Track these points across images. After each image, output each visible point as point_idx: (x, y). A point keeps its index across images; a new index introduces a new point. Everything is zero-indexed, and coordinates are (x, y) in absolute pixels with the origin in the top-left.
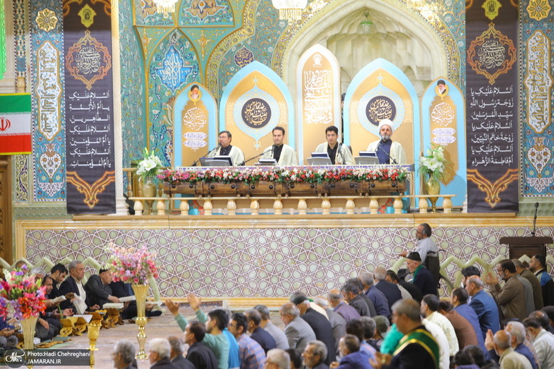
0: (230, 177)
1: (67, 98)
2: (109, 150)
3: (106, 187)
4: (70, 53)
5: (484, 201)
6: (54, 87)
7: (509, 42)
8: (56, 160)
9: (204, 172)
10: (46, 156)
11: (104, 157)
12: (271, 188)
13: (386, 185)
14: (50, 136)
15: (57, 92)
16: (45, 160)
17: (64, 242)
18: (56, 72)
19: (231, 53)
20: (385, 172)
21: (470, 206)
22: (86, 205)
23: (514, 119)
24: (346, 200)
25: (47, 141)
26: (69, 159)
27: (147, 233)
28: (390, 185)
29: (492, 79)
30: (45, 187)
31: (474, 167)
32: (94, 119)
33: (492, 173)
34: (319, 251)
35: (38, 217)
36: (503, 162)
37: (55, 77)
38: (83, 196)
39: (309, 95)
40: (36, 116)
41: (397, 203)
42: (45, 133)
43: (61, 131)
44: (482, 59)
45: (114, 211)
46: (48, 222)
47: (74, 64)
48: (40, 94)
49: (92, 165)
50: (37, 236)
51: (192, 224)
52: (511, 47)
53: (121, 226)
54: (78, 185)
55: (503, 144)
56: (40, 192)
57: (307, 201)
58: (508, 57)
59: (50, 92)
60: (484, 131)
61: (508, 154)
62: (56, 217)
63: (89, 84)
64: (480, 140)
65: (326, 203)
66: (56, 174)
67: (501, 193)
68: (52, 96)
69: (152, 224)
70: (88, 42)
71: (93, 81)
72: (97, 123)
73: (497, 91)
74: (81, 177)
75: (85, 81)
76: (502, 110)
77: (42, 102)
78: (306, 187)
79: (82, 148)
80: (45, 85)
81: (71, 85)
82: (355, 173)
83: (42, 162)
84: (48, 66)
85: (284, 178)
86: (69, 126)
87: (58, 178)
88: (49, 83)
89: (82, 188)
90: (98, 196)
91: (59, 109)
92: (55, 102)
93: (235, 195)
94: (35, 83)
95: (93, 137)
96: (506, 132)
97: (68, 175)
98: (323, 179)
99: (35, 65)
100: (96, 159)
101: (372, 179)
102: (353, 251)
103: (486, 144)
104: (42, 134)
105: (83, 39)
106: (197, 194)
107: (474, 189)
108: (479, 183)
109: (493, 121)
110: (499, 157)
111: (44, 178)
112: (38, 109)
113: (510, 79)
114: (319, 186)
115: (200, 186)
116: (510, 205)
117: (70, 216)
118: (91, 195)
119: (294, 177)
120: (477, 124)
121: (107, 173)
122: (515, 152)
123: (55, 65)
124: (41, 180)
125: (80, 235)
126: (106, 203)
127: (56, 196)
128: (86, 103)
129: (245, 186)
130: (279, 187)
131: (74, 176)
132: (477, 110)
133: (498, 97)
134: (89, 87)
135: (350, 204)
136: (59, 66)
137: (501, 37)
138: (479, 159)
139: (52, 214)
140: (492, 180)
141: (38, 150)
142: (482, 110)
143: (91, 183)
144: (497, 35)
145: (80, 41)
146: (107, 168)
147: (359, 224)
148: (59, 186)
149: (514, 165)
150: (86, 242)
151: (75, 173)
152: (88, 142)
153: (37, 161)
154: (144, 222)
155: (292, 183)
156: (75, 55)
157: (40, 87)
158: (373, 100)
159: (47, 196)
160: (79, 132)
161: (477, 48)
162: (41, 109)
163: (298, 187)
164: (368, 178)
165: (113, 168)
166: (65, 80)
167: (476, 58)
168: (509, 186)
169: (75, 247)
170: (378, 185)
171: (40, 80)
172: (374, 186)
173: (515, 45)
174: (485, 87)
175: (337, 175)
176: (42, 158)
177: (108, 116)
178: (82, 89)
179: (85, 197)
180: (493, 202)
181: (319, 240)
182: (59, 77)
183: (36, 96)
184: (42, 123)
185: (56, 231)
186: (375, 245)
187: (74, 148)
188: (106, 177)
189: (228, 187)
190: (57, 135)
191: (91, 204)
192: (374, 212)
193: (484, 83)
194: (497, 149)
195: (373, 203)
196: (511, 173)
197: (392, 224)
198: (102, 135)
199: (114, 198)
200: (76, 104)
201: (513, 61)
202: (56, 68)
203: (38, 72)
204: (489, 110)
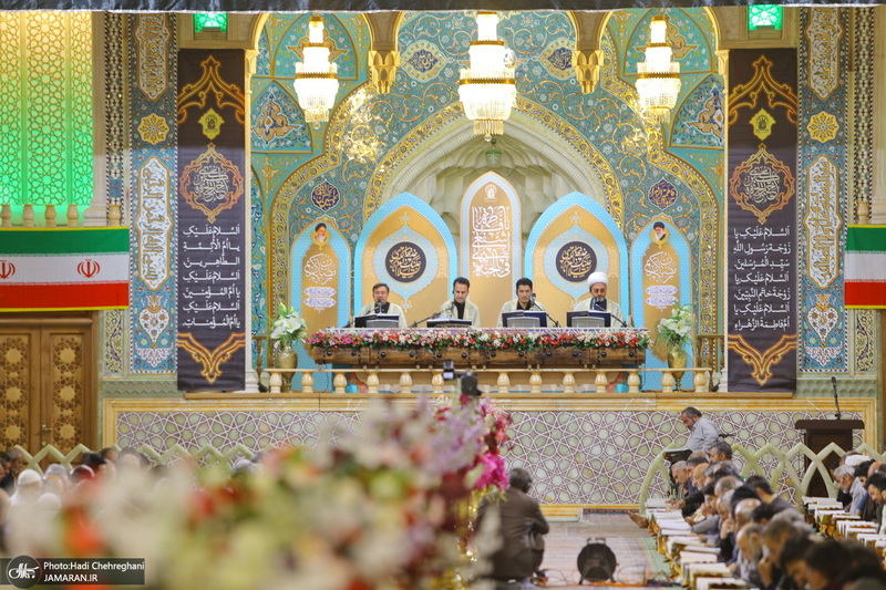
0: (410, 342)
1: (180, 233)
2: (238, 305)
3: (233, 354)
4: (186, 174)
5: (750, 376)
6: (161, 218)
7: (786, 169)
8: (162, 317)
9: (371, 334)
10: (148, 312)
11: (231, 314)
12: (464, 357)
13: (621, 354)
14: (154, 285)
15: (166, 226)
16: (146, 317)
17: (171, 429)
18: (165, 198)
19: (307, 189)
20: (621, 337)
21: (732, 384)
22: (204, 378)
23: (792, 270)
24: (563, 374)
25: (150, 292)
26: (183, 316)
27: (289, 417)
28: (627, 354)
29: (762, 217)
30: (143, 354)
31: (738, 332)
32: (218, 262)
33: (761, 340)
34: (526, 441)
35: (136, 394)
36: (775, 326)
37: (164, 206)
38: (200, 366)
39: (478, 239)
40: (135, 258)
41: (633, 379)
42: (148, 282)
43: (170, 278)
44: (750, 190)
45: (243, 388)
46: (150, 401)
47: (192, 188)
48: (142, 229)
49: (214, 324)
50: (134, 420)
51: (352, 405)
52: (788, 176)
53: (252, 407)
54: (193, 352)
55: (776, 302)
56: (138, 361)
57: (509, 374)
58: (783, 189)
59: (155, 225)
60: (751, 284)
61: (783, 316)
62: (162, 395)
63: (211, 216)
64: (745, 297)
65: (536, 378)
66: (161, 337)
67: (773, 367)
68: (159, 232)
69: (296, 405)
70: (211, 159)
71: (218, 211)
72: (221, 268)
73: (769, 233)
74: (198, 340)
75: (206, 212)
76: (775, 257)
77: (144, 239)
78: (513, 356)
79: (201, 302)
80: (149, 214)
81: (187, 216)
82: (580, 338)
83: (142, 320)
84: (154, 190)
85: (482, 343)
86: (182, 272)
87: (164, 342)
88: (155, 214)
89: (199, 356)
90: (221, 367)
91: (168, 248)
92: (163, 239)
93: (413, 366)
94: (136, 213)
95: (217, 286)
96: (781, 287)
97: (179, 338)
98: (537, 345)
99: (136, 188)
100: (220, 316)
101: (604, 346)
102: (572, 442)
103: (754, 301)
104: (143, 282)
105: (205, 155)
106: (360, 365)
107: (738, 361)
108: (743, 353)
109: (764, 271)
110: (770, 318)
111: (144, 342)
112: (138, 248)
113: (786, 217)
114: (531, 355)
115: (365, 354)
116: (785, 381)
117: (181, 393)
118: (211, 365)
119: (497, 343)
120: (742, 275)
121: (234, 335)
122: (792, 313)
123: (163, 190)
124: (140, 346)
125: (194, 419)
126: (232, 377)
127: (160, 367)
128: (207, 240)
129: (428, 354)
130: (476, 355)
131: (188, 339)
132: (742, 257)
133: (769, 240)
134: (211, 219)
135: (569, 379)
136: (170, 191)
137: (775, 162)
138: (744, 321)
139: (156, 391)
140: (762, 349)
141: (137, 304)
142: (748, 257)
143: (211, 349)
144: (769, 160)
145: (201, 158)
146: (235, 329)
147: (581, 406)
148: (164, 354)
149: (792, 330)
150: (202, 429)
151: (189, 335)
152: (209, 294)
153: (135, 319)
154: (284, 401)
155: (494, 349)
156: (192, 175)
157: (143, 219)
158: (566, 247)
159: (149, 367)
160: (197, 280)
161: (743, 176)
162: (143, 248)
163: (501, 356)
164: (597, 344)
165: (243, 329)
166: (179, 210)
167: (741, 190)
168: (784, 357)
169: (187, 435)
170: (611, 354)
171: (142, 209)
172: (604, 356)
173: (794, 175)
174: (753, 227)
175: (556, 340)
176: (142, 314)
177: (238, 259)
178: (201, 222)
179: (202, 368)
180: (762, 378)
181: (526, 427)
182: (169, 206)
183: (137, 231)
184: (144, 268)
185: (161, 415)
186: (603, 434)
187: (189, 301)
188: (233, 341)
189: (405, 355)
190: (164, 283)
191: (211, 377)
192: (601, 390)
193: (752, 221)
194: (769, 309)
195: (601, 378)
196: (786, 340)
197: (627, 406)
198: (228, 284)
199: (242, 369)
200: (193, 241)
201: (790, 194)
202: (165, 194)
203: (139, 199)
204: (758, 257)
